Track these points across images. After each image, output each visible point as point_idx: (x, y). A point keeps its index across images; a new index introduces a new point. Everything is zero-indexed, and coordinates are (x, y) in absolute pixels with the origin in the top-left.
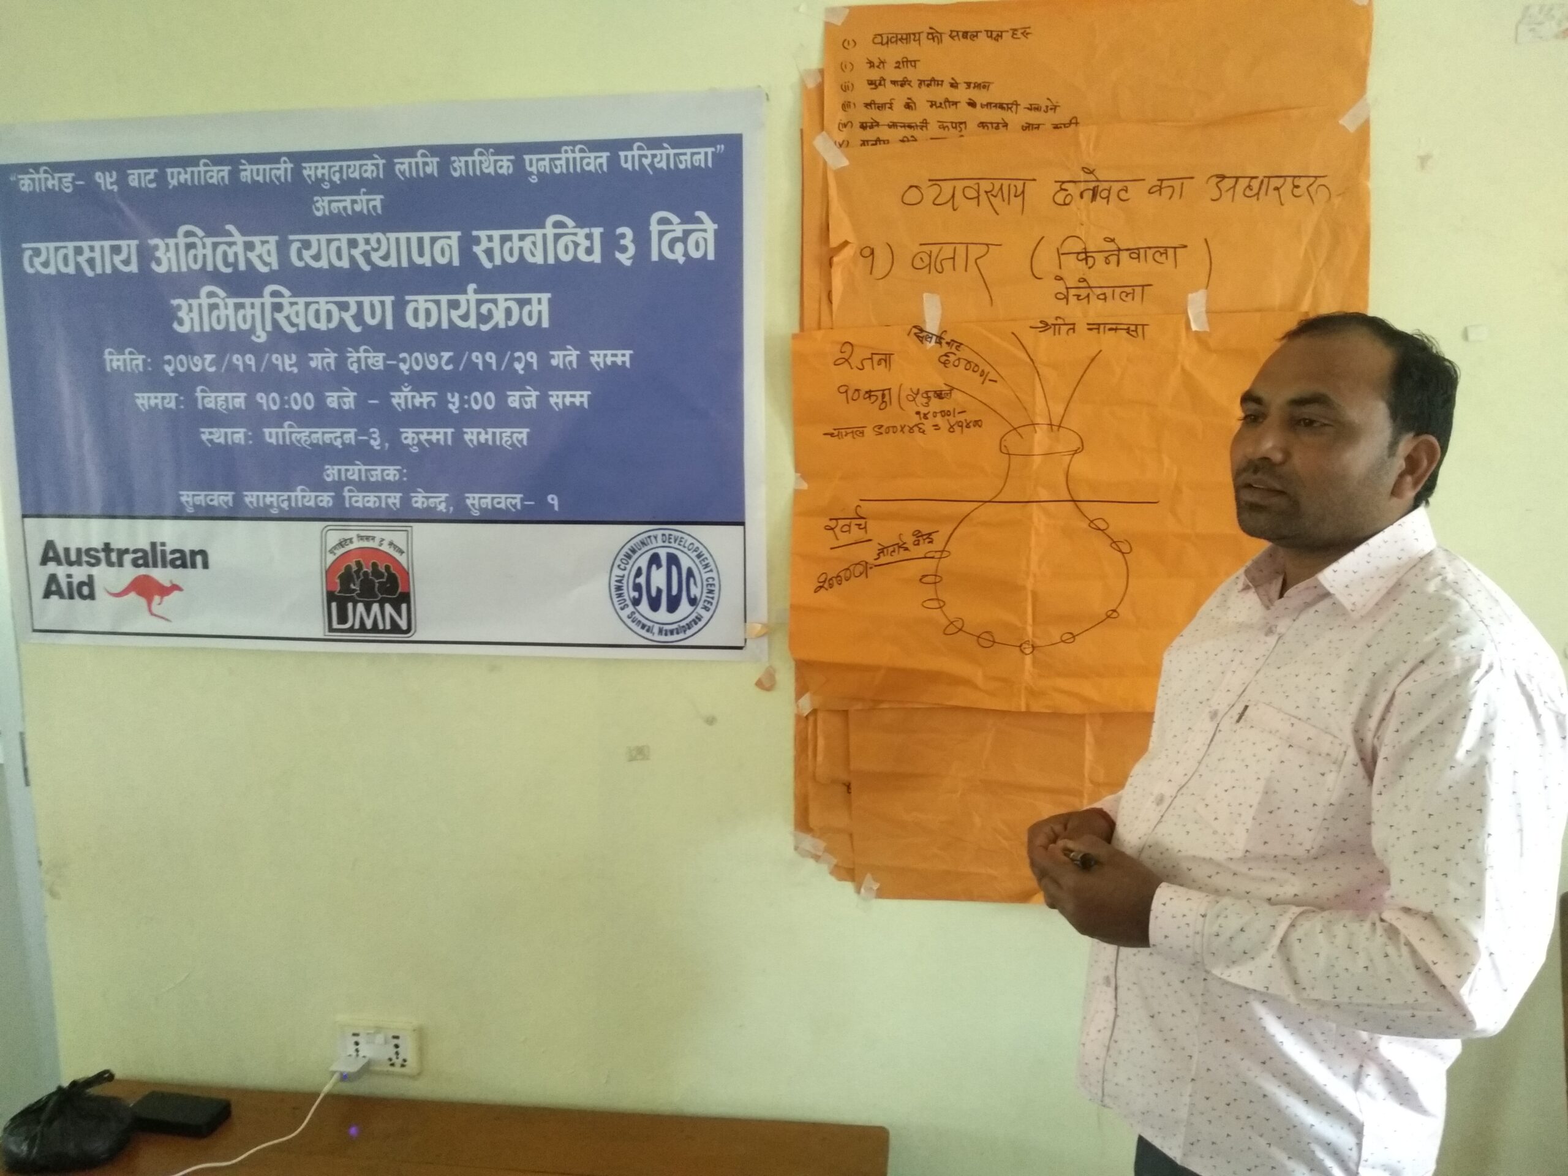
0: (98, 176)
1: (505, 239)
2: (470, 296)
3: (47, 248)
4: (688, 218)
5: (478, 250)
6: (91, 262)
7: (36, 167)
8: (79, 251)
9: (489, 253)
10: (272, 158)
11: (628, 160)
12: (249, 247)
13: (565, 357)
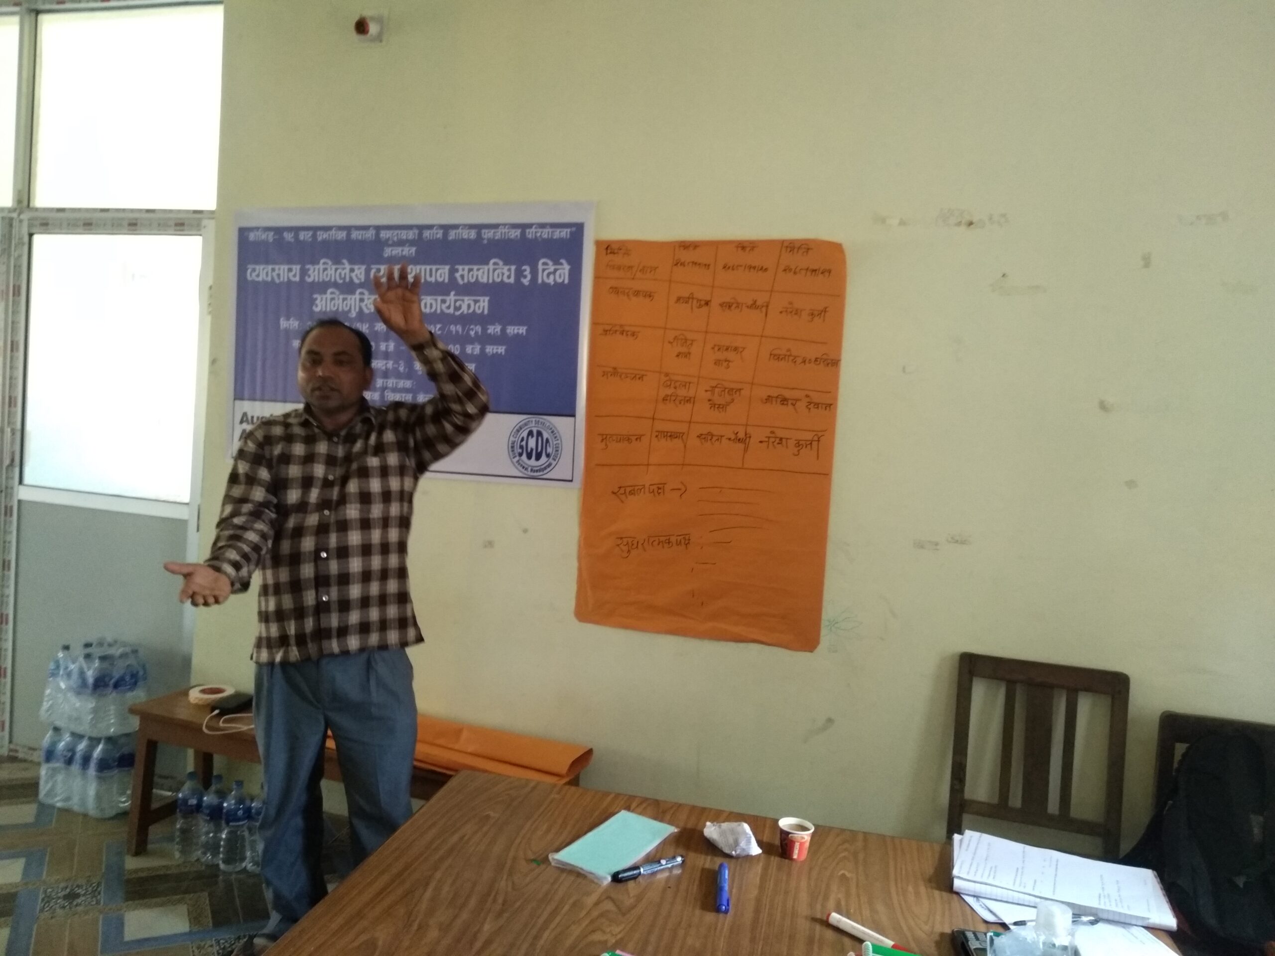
0: (285, 234)
1: (470, 270)
2: (452, 297)
3: (259, 268)
4: (556, 262)
5: (458, 275)
6: (279, 275)
7: (257, 229)
8: (273, 270)
9: (462, 277)
10: (365, 228)
11: (530, 233)
12: (352, 270)
13: (494, 329)
